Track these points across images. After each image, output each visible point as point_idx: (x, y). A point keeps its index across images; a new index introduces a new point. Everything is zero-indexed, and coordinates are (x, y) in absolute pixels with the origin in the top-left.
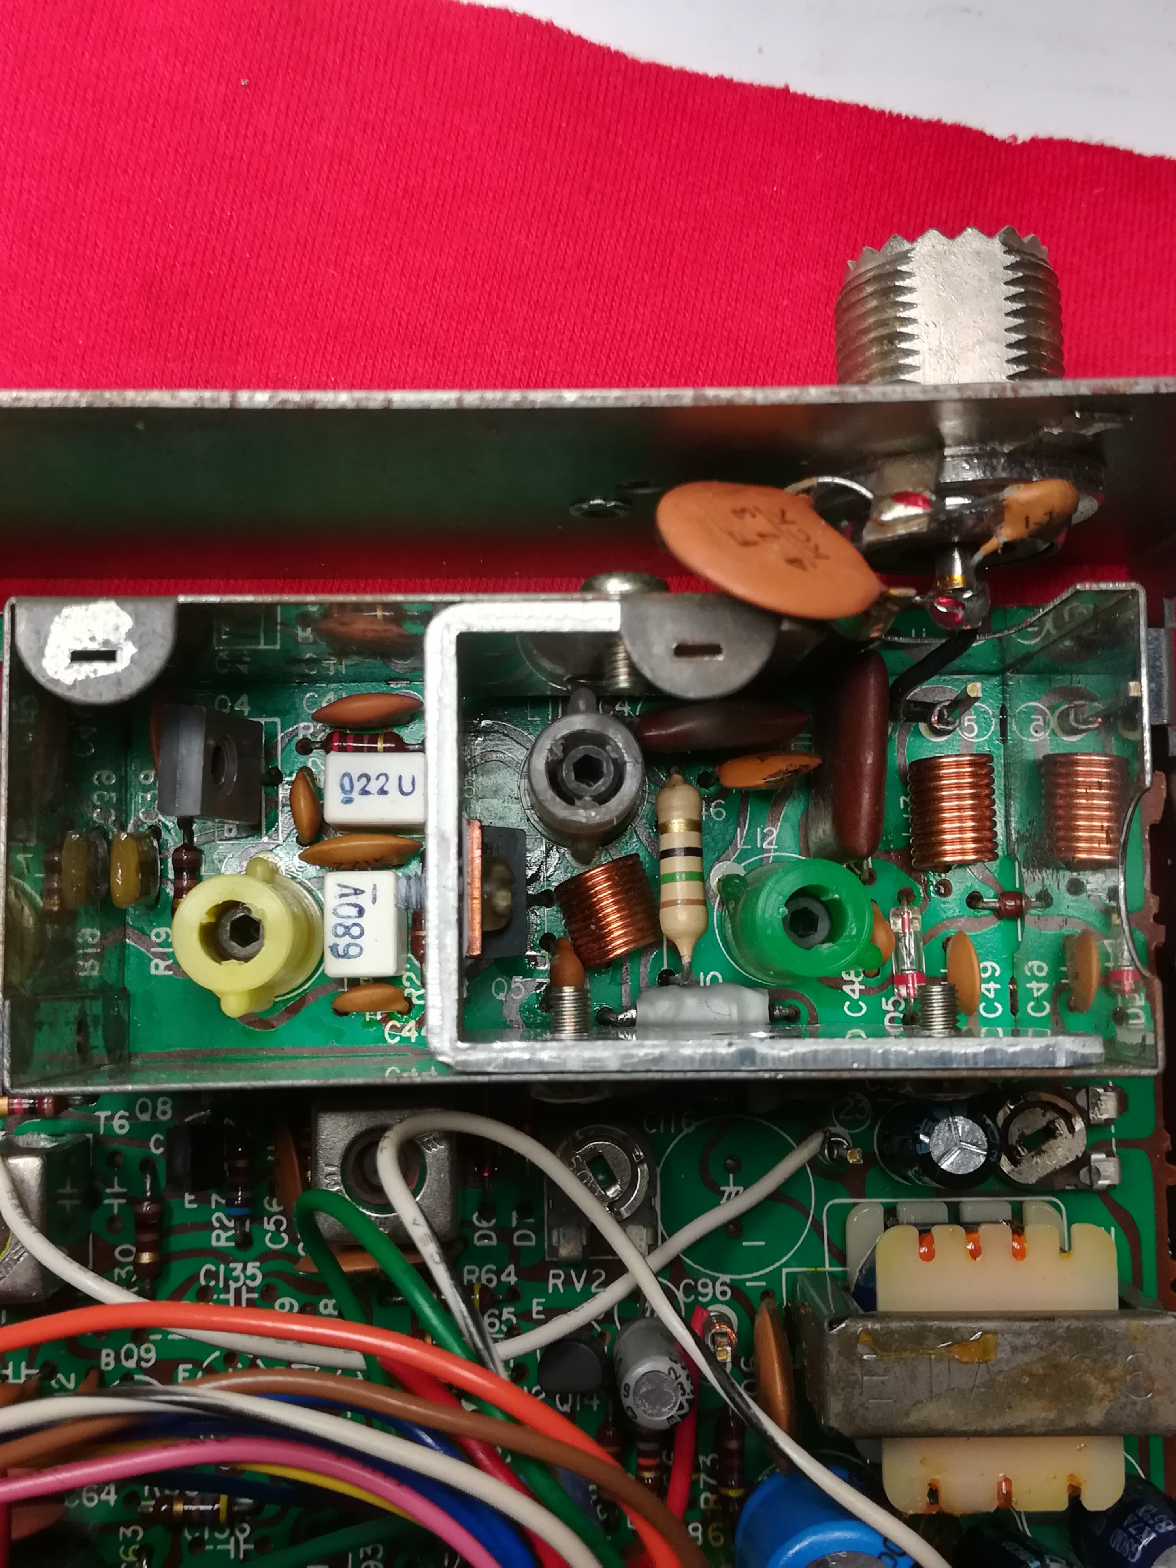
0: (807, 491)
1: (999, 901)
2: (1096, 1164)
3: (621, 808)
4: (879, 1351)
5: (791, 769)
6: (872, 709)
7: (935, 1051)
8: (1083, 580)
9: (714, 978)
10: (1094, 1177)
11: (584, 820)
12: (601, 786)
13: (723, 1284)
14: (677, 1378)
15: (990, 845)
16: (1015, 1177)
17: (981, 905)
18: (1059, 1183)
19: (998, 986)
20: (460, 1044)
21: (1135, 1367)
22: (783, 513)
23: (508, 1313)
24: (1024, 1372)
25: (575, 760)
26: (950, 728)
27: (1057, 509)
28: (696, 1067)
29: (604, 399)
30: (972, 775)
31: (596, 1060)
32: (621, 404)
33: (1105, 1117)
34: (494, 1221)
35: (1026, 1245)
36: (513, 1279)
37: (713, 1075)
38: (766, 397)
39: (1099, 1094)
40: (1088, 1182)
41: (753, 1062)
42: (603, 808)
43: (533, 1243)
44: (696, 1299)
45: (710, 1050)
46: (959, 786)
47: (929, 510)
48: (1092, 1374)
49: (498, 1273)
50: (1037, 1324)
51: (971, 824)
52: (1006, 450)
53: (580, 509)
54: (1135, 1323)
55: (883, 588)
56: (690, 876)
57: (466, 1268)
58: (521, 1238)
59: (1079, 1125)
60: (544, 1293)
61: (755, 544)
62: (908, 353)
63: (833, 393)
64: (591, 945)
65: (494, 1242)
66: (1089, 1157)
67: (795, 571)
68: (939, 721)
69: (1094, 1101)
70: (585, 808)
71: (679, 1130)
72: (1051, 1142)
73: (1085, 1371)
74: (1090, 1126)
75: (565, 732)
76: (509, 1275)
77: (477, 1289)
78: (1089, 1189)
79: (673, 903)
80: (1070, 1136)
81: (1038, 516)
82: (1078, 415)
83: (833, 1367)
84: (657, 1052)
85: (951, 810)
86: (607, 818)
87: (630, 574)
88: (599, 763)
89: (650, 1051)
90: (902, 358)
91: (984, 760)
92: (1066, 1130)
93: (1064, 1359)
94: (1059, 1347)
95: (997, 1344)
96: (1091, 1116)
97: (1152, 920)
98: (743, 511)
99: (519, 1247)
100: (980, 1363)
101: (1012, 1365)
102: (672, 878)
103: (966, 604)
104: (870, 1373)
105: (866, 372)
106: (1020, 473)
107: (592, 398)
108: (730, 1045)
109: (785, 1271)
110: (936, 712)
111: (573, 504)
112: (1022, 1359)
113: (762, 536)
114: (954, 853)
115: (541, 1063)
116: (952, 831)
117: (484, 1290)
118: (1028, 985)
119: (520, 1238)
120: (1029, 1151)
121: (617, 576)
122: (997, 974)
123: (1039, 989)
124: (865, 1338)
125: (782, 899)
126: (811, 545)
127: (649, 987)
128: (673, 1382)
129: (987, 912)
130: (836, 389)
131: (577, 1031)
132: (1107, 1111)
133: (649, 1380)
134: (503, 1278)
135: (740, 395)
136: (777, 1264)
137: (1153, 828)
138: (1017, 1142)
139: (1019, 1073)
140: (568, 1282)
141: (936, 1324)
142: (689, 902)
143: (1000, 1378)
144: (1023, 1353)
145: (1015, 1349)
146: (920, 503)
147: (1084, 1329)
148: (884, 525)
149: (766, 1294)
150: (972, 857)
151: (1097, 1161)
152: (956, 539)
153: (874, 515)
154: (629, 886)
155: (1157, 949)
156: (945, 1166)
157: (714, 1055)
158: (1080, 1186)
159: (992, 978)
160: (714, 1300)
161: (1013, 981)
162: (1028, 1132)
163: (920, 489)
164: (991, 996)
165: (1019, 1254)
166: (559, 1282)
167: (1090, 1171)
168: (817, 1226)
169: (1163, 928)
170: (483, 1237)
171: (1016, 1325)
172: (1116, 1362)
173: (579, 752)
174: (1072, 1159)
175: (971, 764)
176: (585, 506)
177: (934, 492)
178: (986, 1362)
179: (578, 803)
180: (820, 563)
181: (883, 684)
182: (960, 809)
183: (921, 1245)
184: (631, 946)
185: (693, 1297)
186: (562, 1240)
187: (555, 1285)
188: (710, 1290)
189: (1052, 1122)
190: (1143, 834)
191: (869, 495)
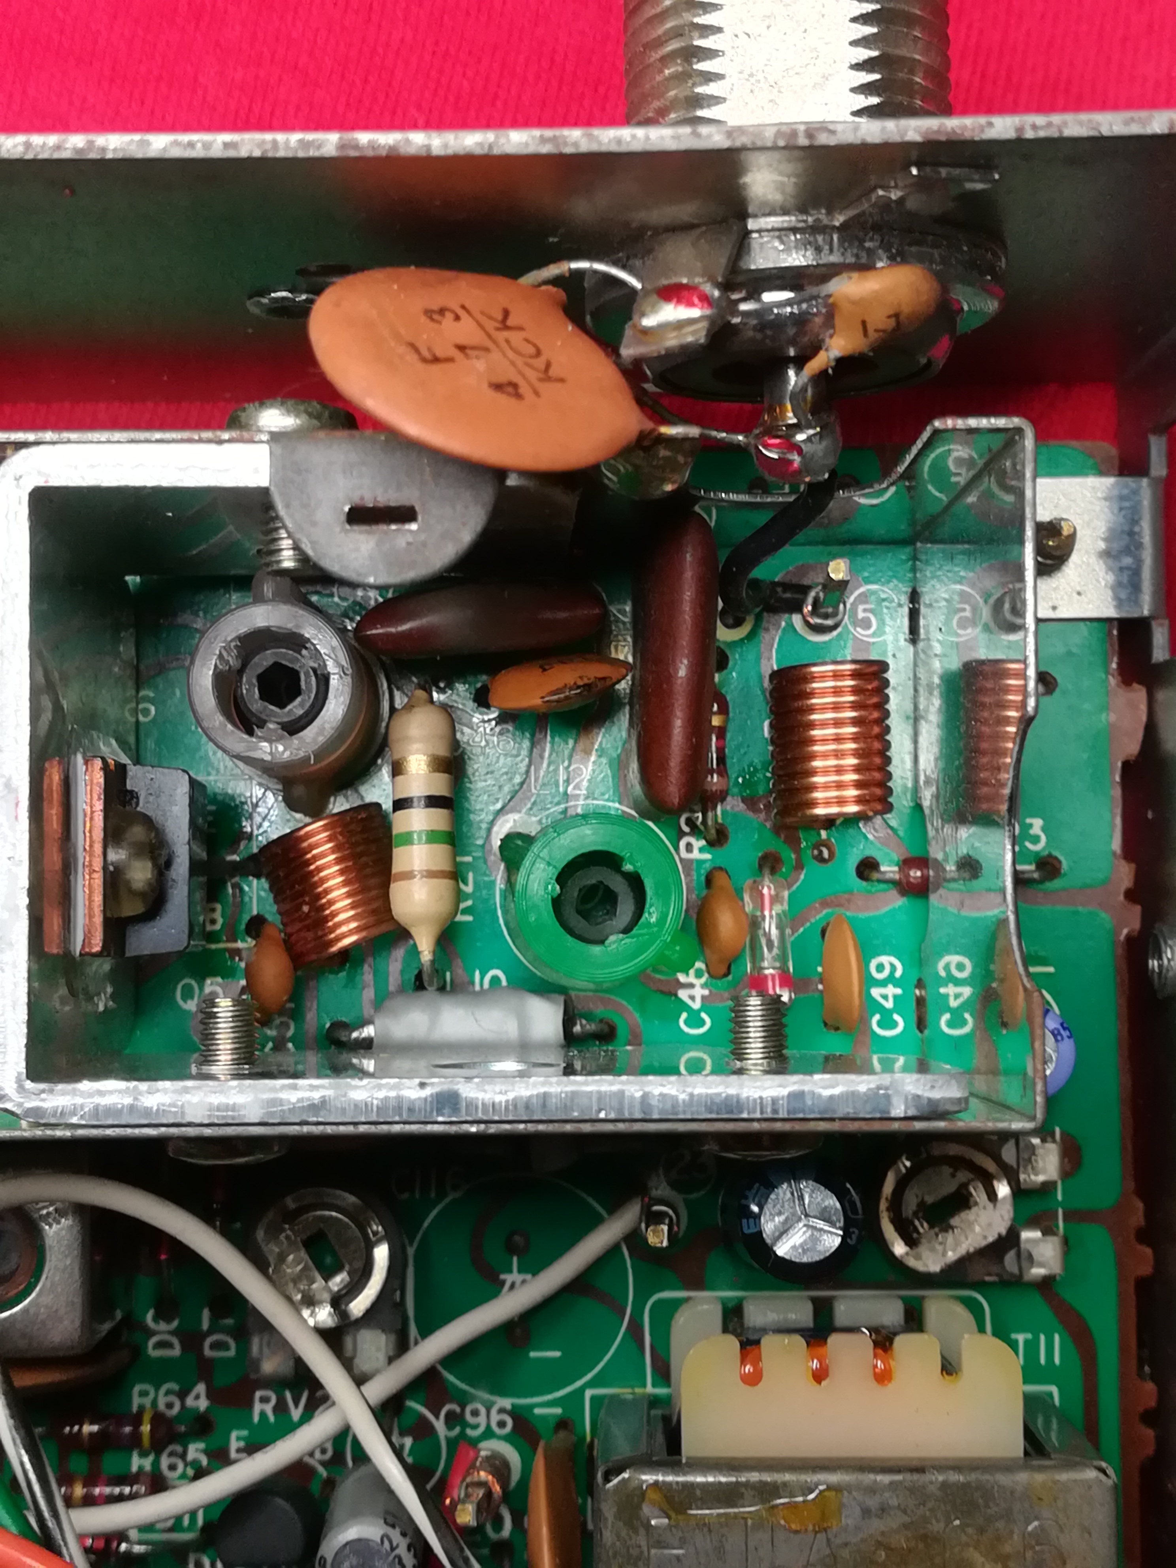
0: (556, 281)
1: (901, 870)
2: (1029, 1247)
3: (321, 739)
4: (673, 1515)
5: (580, 683)
6: (688, 595)
7: (719, 1094)
8: (943, 413)
9: (495, 980)
10: (1025, 1264)
11: (268, 758)
12: (296, 708)
13: (502, 1411)
14: (393, 1549)
15: (878, 791)
16: (912, 1263)
17: (875, 876)
18: (977, 1272)
19: (899, 991)
20: (29, 1085)
21: (1040, 1537)
22: (506, 313)
23: (195, 1451)
24: (879, 1544)
25: (260, 671)
26: (829, 622)
27: (906, 310)
28: (374, 1118)
29: (207, 146)
30: (855, 691)
31: (227, 1108)
32: (231, 154)
33: (1041, 1178)
34: (175, 1323)
35: (892, 1363)
36: (203, 1404)
37: (397, 1128)
38: (446, 146)
39: (1033, 1147)
40: (1015, 1270)
41: (455, 1109)
42: (295, 741)
43: (232, 1353)
44: (463, 1433)
45: (393, 1094)
46: (836, 707)
47: (708, 312)
48: (976, 1548)
49: (182, 1395)
50: (898, 1477)
51: (853, 761)
52: (839, 220)
53: (259, 304)
54: (1040, 1477)
55: (649, 425)
56: (433, 837)
57: (137, 1389)
58: (215, 1346)
59: (1003, 1190)
60: (246, 1423)
61: (450, 360)
62: (709, 77)
63: (543, 140)
64: (302, 934)
65: (177, 1352)
66: (1018, 1237)
67: (503, 400)
68: (815, 612)
69: (1027, 1155)
70: (270, 741)
71: (442, 1195)
72: (964, 1215)
73: (967, 1545)
74: (1018, 1192)
75: (243, 630)
76: (197, 1397)
77: (147, 1417)
78: (1015, 1282)
79: (408, 876)
80: (990, 1205)
81: (879, 320)
82: (914, 171)
83: (608, 1536)
84: (316, 1095)
85: (824, 741)
86: (302, 754)
87: (290, 403)
88: (294, 675)
89: (307, 1094)
90: (701, 84)
91: (874, 668)
92: (984, 1196)
93: (937, 1527)
94: (932, 1510)
95: (841, 1506)
96: (1022, 1177)
97: (1121, 898)
98: (442, 311)
99: (211, 1361)
100: (816, 1533)
101: (861, 1535)
102: (407, 839)
103: (803, 446)
104: (661, 1544)
105: (656, 104)
106: (857, 256)
107: (191, 145)
108: (422, 1085)
109: (589, 1393)
110: (810, 600)
111: (250, 297)
112: (876, 1526)
113: (461, 348)
114: (828, 803)
115: (147, 1111)
116: (826, 771)
117: (158, 1419)
118: (942, 990)
119: (213, 1346)
120: (932, 1226)
121: (272, 406)
122: (898, 974)
123: (957, 996)
124: (652, 1495)
125: (553, 872)
126: (540, 363)
127: (401, 990)
128: (388, 1555)
129: (883, 886)
130: (549, 133)
131: (237, 1062)
132: (1044, 1171)
133: (356, 1553)
134: (190, 1401)
135: (407, 141)
136: (579, 1384)
137: (1126, 765)
138: (915, 1214)
139: (835, 1126)
140: (281, 1408)
141: (754, 1477)
142: (431, 874)
143: (845, 1553)
144: (880, 1517)
145: (866, 1512)
146: (696, 301)
147: (966, 1486)
148: (646, 331)
149: (563, 1424)
150: (853, 809)
151: (1029, 1240)
152: (792, 352)
153: (635, 317)
154: (359, 849)
155: (1129, 939)
156: (782, 1250)
157: (399, 1099)
158: (1005, 1277)
159: (891, 979)
160: (488, 1434)
161: (920, 984)
162: (929, 1199)
163: (698, 280)
164: (889, 1005)
165: (883, 1377)
166: (269, 1408)
167: (1019, 1255)
168: (635, 1330)
169: (1138, 909)
170: (160, 1345)
171: (869, 1478)
172: (1012, 1532)
173: (265, 660)
174: (991, 1239)
175: (855, 675)
176: (265, 301)
177: (718, 285)
178: (825, 1530)
179: (258, 732)
180: (546, 389)
181: (708, 561)
182: (838, 739)
183: (743, 1362)
184: (364, 934)
185: (457, 1430)
186: (266, 1350)
187: (263, 1414)
188: (482, 1419)
189: (964, 1186)
190: (1112, 774)
191: (638, 285)
